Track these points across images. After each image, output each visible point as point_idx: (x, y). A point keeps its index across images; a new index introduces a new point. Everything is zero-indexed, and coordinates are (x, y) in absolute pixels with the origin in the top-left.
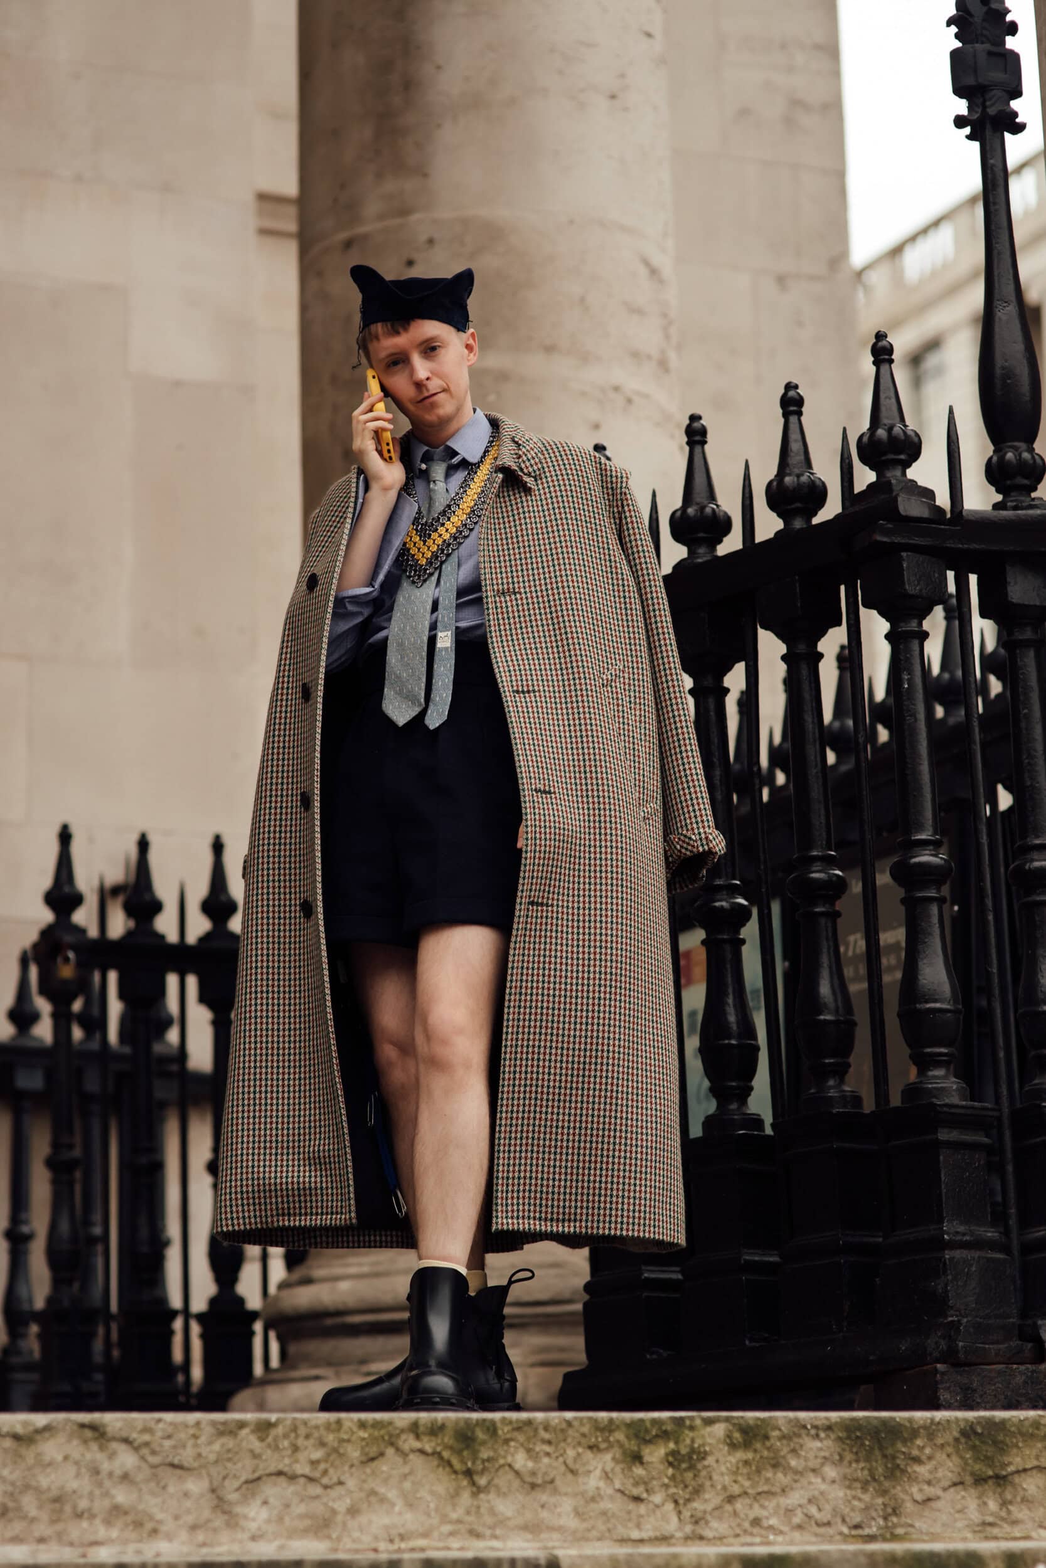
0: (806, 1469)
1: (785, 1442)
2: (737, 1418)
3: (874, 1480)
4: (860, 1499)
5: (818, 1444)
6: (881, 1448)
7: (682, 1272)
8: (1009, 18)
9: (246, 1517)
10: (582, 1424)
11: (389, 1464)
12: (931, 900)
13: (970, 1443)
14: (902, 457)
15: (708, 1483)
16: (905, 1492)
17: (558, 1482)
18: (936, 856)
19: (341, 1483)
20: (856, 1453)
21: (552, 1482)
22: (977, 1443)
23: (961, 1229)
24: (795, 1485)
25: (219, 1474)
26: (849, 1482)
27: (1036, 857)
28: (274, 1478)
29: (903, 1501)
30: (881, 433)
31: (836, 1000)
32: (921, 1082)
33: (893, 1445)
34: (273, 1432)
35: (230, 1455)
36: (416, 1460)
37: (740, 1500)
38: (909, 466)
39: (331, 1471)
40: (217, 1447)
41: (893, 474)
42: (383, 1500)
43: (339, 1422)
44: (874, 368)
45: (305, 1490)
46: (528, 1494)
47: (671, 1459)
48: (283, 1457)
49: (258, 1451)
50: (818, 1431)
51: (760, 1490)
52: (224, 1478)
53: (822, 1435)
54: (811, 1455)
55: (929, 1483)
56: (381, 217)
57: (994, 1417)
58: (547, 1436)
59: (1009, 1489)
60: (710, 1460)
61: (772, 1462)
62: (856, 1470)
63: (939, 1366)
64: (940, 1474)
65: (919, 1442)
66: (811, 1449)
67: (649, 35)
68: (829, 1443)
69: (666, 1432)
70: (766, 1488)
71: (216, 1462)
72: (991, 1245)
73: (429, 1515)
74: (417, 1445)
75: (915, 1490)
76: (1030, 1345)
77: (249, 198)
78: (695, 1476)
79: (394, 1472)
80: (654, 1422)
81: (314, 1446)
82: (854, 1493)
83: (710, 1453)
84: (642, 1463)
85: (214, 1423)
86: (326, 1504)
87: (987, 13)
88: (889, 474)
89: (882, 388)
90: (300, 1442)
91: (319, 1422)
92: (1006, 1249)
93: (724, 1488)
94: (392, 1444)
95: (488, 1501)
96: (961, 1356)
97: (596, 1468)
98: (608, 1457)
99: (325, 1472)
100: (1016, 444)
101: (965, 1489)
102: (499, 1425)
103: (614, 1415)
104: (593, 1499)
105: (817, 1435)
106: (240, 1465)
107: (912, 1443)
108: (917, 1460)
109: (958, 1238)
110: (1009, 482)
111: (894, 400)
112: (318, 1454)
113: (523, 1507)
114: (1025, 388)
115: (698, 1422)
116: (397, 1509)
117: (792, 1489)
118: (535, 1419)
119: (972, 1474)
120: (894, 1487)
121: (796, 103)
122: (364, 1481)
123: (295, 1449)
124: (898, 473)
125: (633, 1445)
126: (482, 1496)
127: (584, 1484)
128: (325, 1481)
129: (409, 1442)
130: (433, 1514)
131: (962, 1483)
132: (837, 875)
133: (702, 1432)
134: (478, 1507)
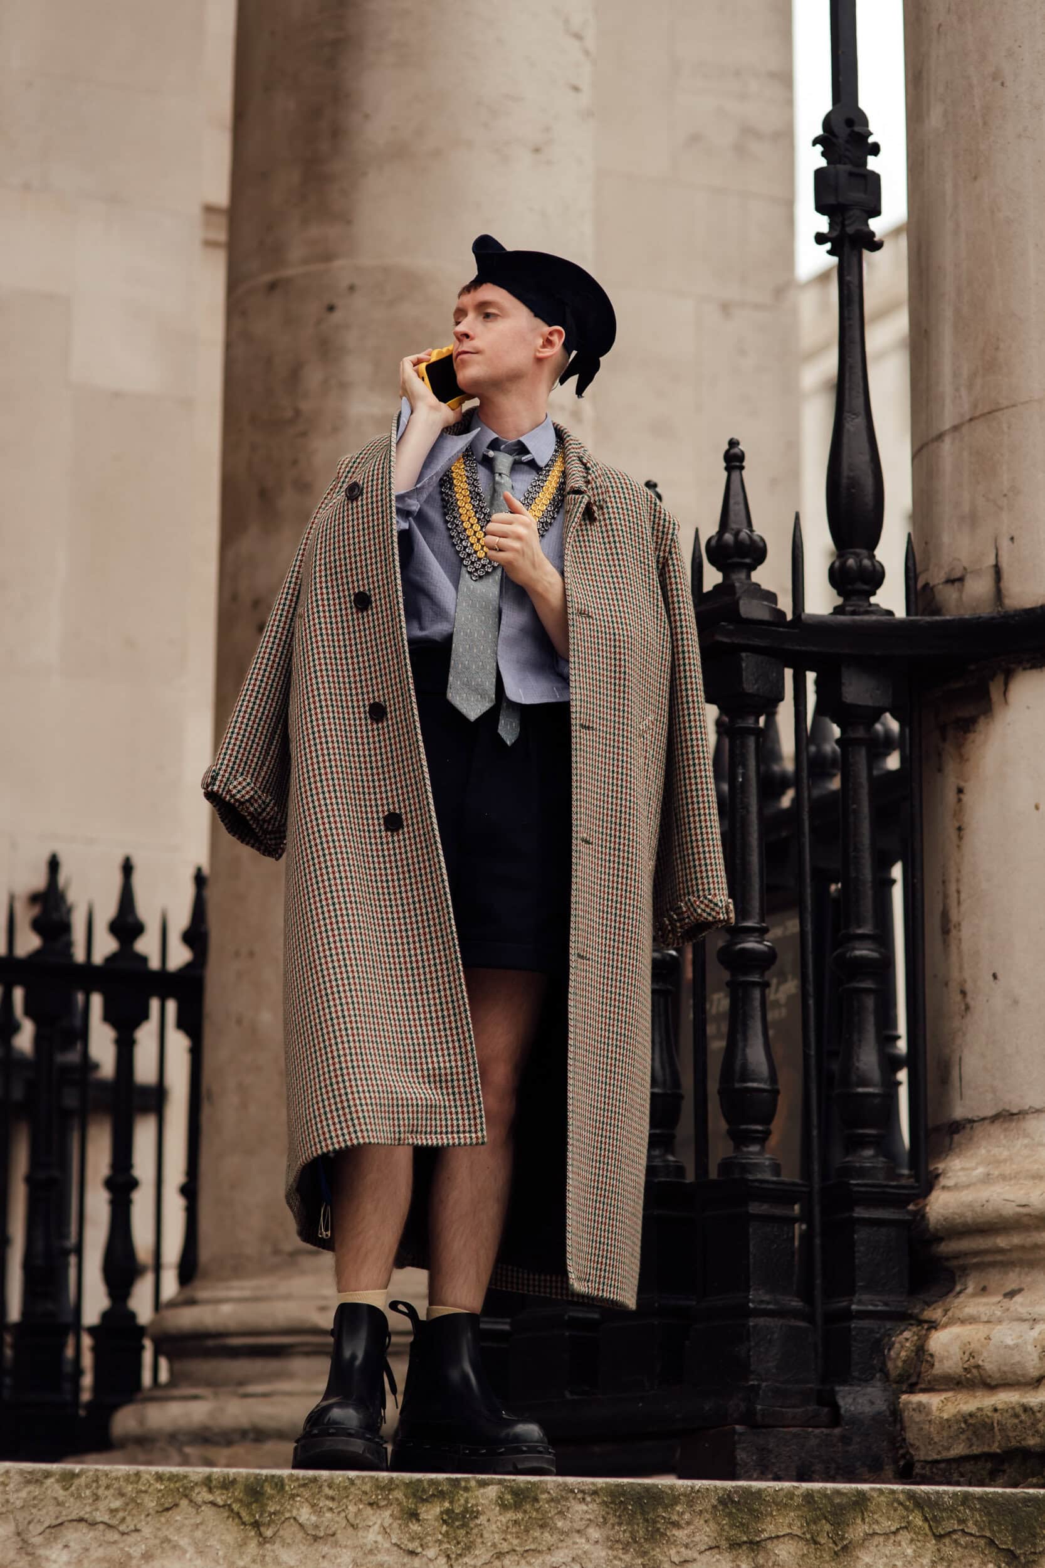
0: (571, 1530)
1: (552, 1504)
2: (509, 1481)
3: (636, 1542)
4: (621, 1559)
5: (585, 1508)
6: (643, 1513)
7: (511, 1324)
8: (871, 140)
9: (47, 1559)
10: (364, 1483)
11: (183, 1514)
12: (754, 984)
13: (727, 1510)
14: (748, 561)
15: (479, 1540)
16: (664, 1553)
17: (339, 1535)
18: (760, 942)
19: (137, 1530)
20: (620, 1516)
21: (334, 1535)
22: (734, 1511)
23: (767, 1298)
24: (560, 1545)
25: (25, 1519)
26: (612, 1543)
27: (857, 946)
28: (75, 1523)
29: (661, 1562)
30: (728, 537)
31: (664, 1075)
32: (735, 1157)
33: (654, 1510)
34: (76, 1482)
35: (35, 1502)
36: (207, 1510)
37: (508, 1557)
38: (754, 568)
39: (129, 1519)
40: (23, 1494)
41: (739, 577)
42: (175, 1547)
43: (138, 1474)
44: (725, 474)
45: (104, 1536)
46: (310, 1545)
47: (445, 1517)
48: (85, 1505)
49: (61, 1499)
50: (584, 1495)
51: (527, 1548)
52: (29, 1523)
53: (588, 1499)
54: (577, 1517)
55: (686, 1546)
56: (305, 261)
57: (751, 1487)
58: (330, 1493)
59: (762, 1554)
60: (482, 1519)
61: (540, 1523)
62: (618, 1532)
63: (738, 1427)
64: (697, 1539)
65: (679, 1508)
66: (577, 1511)
67: (576, 89)
68: (594, 1506)
69: (442, 1492)
70: (533, 1547)
71: (22, 1507)
72: (795, 1314)
73: (217, 1562)
74: (210, 1497)
75: (673, 1552)
76: (826, 1410)
77: (196, 211)
78: (467, 1533)
79: (187, 1522)
80: (432, 1482)
81: (113, 1495)
82: (615, 1553)
83: (483, 1513)
84: (418, 1520)
85: (21, 1472)
86: (122, 1549)
87: (850, 135)
88: (734, 577)
89: (732, 493)
90: (100, 1492)
91: (120, 1474)
92: (810, 1318)
93: (494, 1545)
94: (186, 1496)
95: (273, 1551)
96: (759, 1417)
97: (375, 1523)
98: (388, 1513)
99: (123, 1520)
100: (858, 550)
101: (720, 1553)
102: (286, 1481)
103: (395, 1475)
104: (371, 1552)
105: (584, 1499)
106: (44, 1511)
107: (673, 1509)
108: (676, 1525)
109: (763, 1306)
110: (850, 587)
111: (742, 506)
112: (117, 1504)
113: (306, 1557)
114: (869, 499)
115: (473, 1483)
116: (188, 1556)
117: (557, 1548)
118: (320, 1476)
119: (727, 1539)
120: (653, 1549)
121: (748, 131)
122: (159, 1529)
123: (97, 1498)
124: (743, 576)
125: (410, 1504)
126: (268, 1546)
127: (363, 1537)
128: (122, 1528)
129: (204, 1495)
130: (221, 1561)
131: (718, 1547)
132: (671, 956)
133: (476, 1493)
134: (264, 1556)
